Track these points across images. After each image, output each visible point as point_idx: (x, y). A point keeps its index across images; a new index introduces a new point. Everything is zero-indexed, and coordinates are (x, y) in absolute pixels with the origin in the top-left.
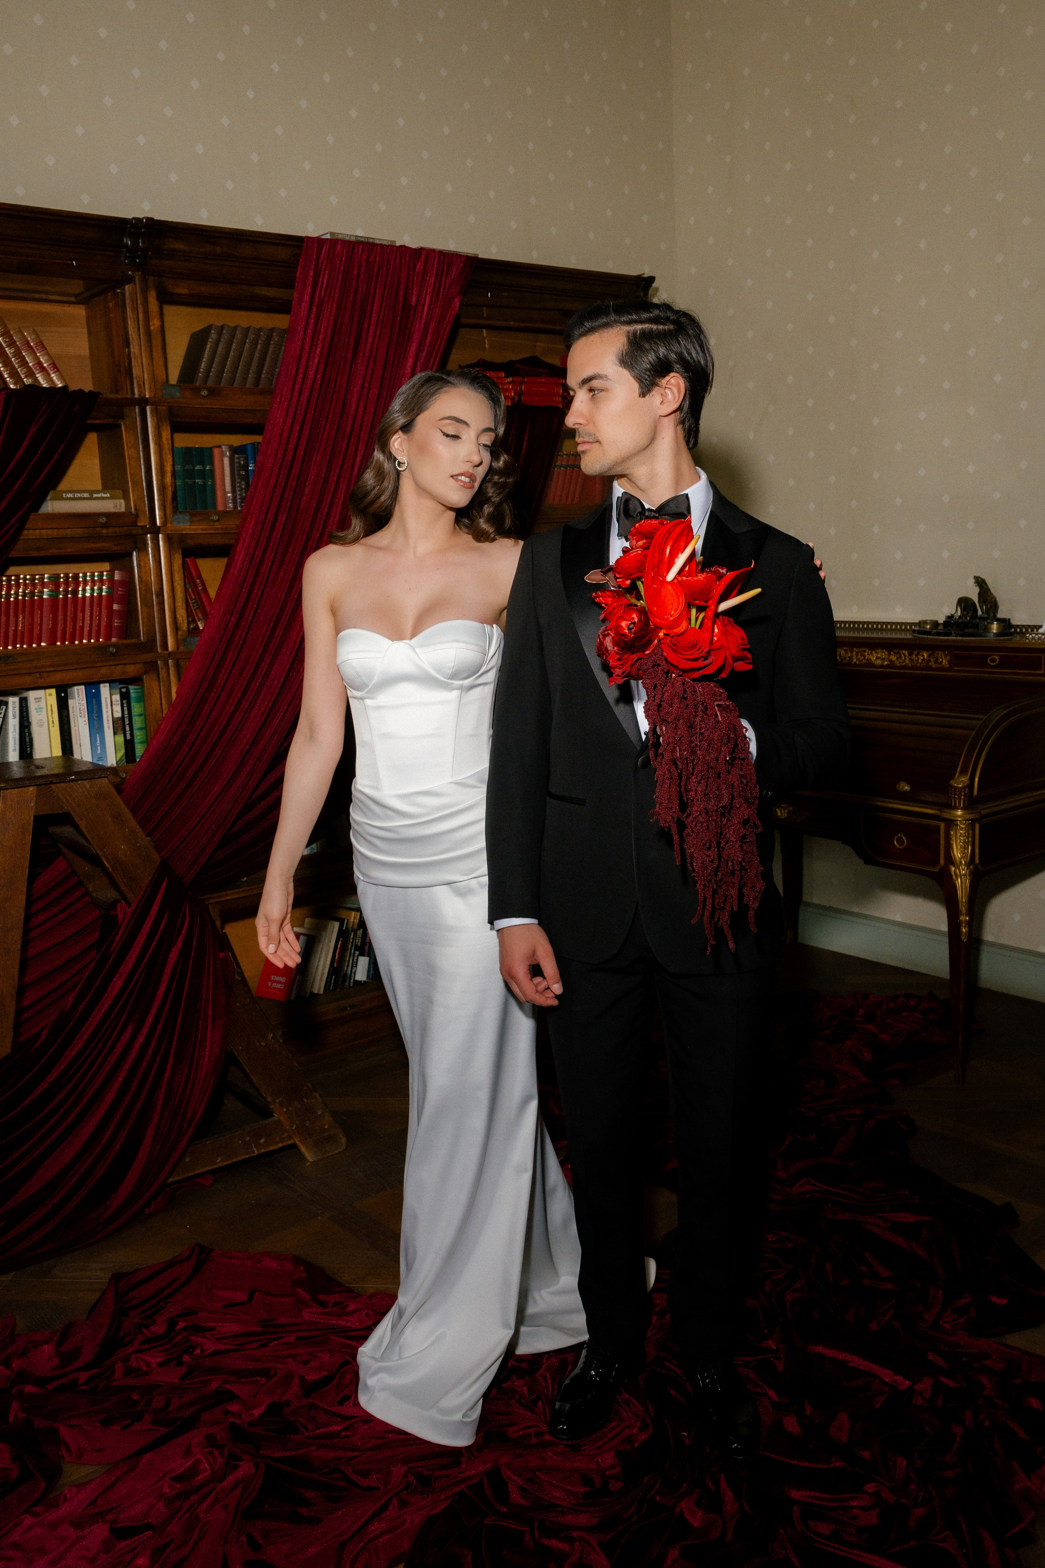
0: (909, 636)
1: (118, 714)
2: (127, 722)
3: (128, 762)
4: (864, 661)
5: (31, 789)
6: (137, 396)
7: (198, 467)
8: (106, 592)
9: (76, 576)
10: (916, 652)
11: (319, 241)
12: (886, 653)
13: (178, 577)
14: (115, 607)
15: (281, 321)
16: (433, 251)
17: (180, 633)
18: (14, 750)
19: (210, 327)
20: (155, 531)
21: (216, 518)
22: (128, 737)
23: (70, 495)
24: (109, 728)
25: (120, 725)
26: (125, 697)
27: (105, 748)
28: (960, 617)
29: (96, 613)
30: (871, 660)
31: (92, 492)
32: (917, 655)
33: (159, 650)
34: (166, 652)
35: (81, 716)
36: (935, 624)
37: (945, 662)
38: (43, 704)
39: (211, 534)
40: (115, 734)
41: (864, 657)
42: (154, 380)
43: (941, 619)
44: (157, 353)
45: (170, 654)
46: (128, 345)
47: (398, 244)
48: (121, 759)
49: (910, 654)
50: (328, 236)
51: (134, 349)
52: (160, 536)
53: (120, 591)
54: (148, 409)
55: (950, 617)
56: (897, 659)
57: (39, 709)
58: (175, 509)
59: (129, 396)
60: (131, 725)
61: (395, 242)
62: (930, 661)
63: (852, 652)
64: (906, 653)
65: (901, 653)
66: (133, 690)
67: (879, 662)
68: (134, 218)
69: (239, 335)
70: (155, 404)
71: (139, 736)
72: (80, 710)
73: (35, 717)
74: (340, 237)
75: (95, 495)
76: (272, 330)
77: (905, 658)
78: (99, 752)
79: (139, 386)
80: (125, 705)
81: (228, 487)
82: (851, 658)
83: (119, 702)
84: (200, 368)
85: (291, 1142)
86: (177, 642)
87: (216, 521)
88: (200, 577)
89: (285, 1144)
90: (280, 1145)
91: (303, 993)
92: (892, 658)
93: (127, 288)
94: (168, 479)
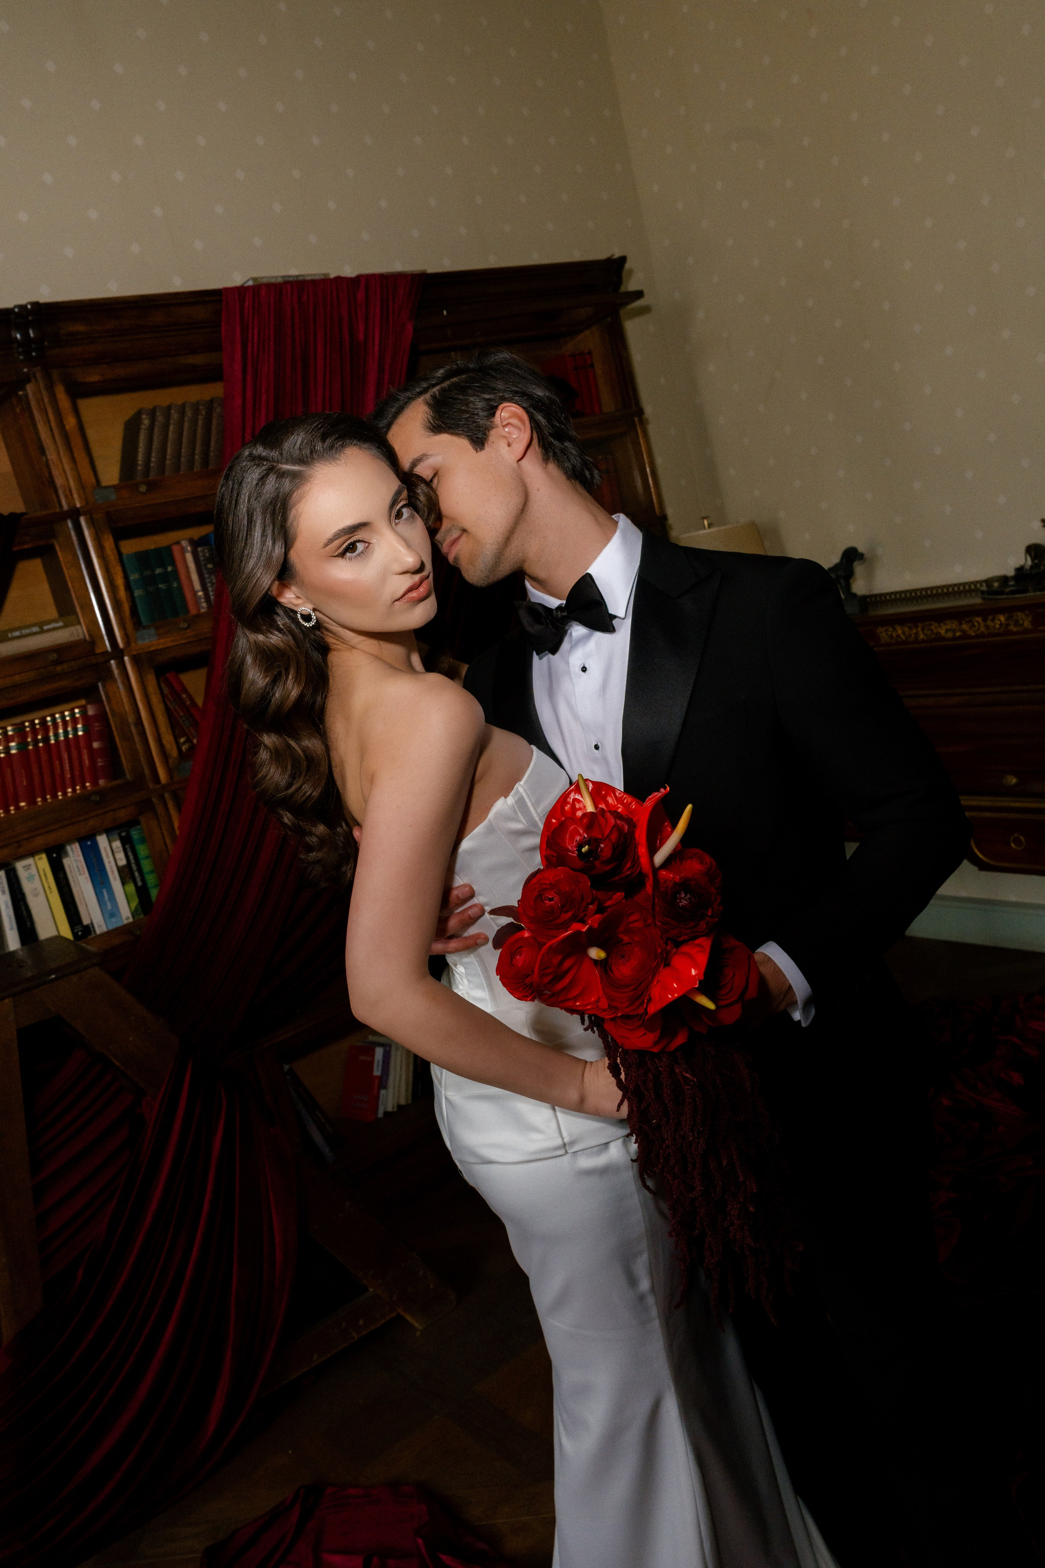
0: (977, 600)
1: (123, 862)
2: (134, 867)
3: (145, 912)
4: (933, 636)
5: (7, 1000)
6: (65, 507)
7: (158, 571)
8: (83, 731)
9: (43, 722)
10: (990, 618)
11: (241, 291)
12: (957, 623)
13: (155, 700)
14: (96, 745)
15: (215, 390)
16: (373, 276)
17: (171, 761)
18: (11, 929)
19: (139, 413)
20: (118, 654)
21: (185, 625)
22: (140, 884)
23: (17, 634)
24: (115, 879)
25: (126, 873)
26: (127, 842)
27: (116, 903)
28: (1031, 567)
29: (75, 754)
30: (940, 633)
31: (41, 624)
32: (993, 620)
33: (151, 786)
34: (159, 786)
35: (80, 874)
36: (1004, 579)
37: (1027, 624)
38: (33, 871)
39: (183, 644)
40: (124, 883)
41: (932, 630)
42: (82, 486)
43: (1011, 573)
44: (80, 455)
45: (164, 787)
46: (42, 451)
47: (332, 276)
48: (136, 909)
49: (985, 620)
50: (251, 283)
51: (52, 456)
52: (126, 658)
53: (97, 726)
54: (82, 520)
55: (1020, 570)
56: (970, 628)
57: (30, 878)
58: (138, 624)
59: (58, 510)
60: (140, 869)
61: (328, 274)
62: (1008, 625)
63: (916, 627)
64: (980, 619)
65: (974, 620)
66: (135, 834)
67: (950, 635)
68: (16, 306)
69: (175, 415)
70: (89, 512)
71: (151, 880)
72: (78, 867)
73: (28, 887)
74: (265, 281)
75: (46, 628)
76: (212, 401)
77: (979, 626)
78: (109, 907)
79: (66, 496)
80: (129, 850)
81: (197, 585)
82: (917, 634)
83: (121, 849)
84: (137, 460)
85: (394, 1314)
86: (170, 772)
87: (187, 629)
88: (185, 691)
89: (388, 1318)
90: (383, 1321)
91: (390, 1109)
92: (965, 627)
93: (30, 388)
94: (122, 594)
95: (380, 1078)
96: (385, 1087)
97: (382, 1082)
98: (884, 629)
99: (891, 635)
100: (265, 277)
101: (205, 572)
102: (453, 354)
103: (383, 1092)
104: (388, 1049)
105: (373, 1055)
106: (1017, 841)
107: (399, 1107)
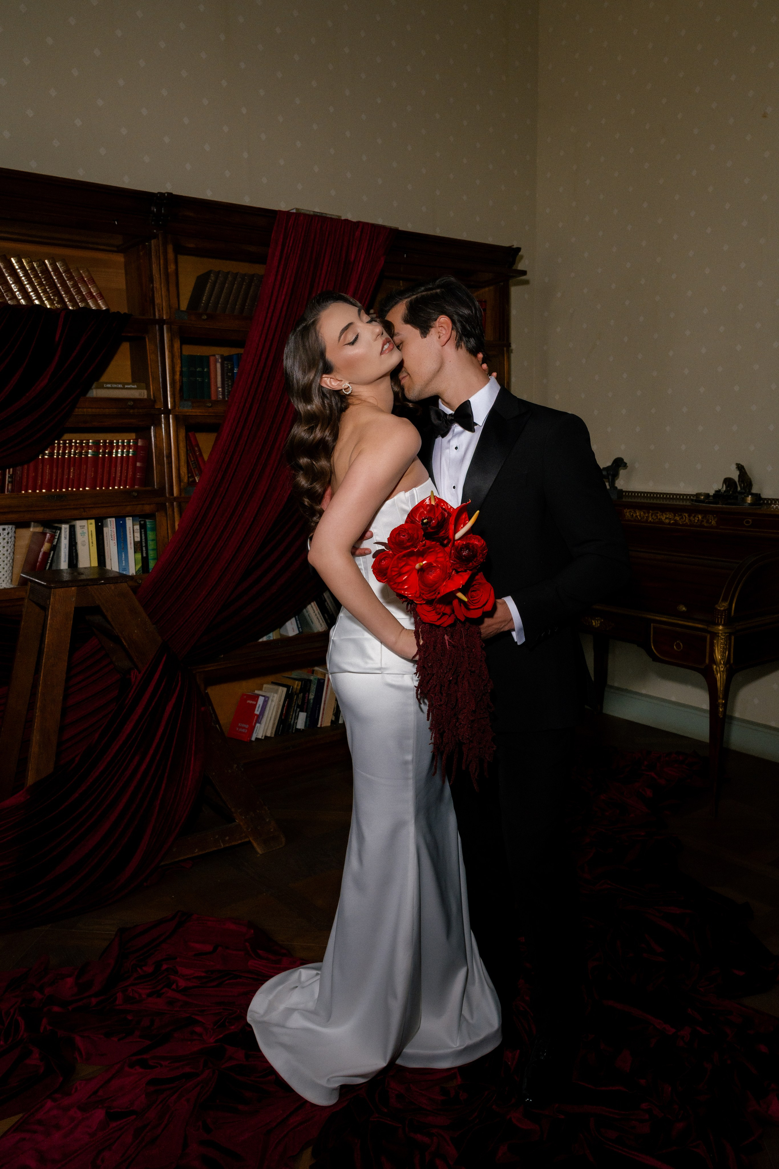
0: (688, 503)
1: (138, 539)
2: (144, 545)
3: (143, 572)
4: (657, 520)
5: (73, 588)
6: (157, 317)
7: (199, 369)
8: (132, 454)
9: (111, 442)
10: (693, 515)
11: (288, 214)
12: (673, 515)
13: (182, 445)
14: (138, 464)
15: (259, 269)
16: (367, 224)
17: (182, 484)
18: (65, 561)
19: (210, 272)
20: (167, 412)
21: (209, 405)
22: (144, 555)
23: (109, 386)
24: (131, 548)
25: (138, 547)
26: (143, 527)
27: (128, 563)
28: (725, 491)
29: (125, 468)
30: (662, 519)
31: (124, 384)
32: (694, 517)
33: (167, 495)
34: (172, 497)
35: (112, 540)
36: (707, 495)
37: (714, 523)
38: (85, 530)
39: (207, 415)
40: (135, 552)
41: (657, 517)
42: (170, 307)
43: (712, 493)
44: (173, 289)
45: (175, 499)
46: (151, 280)
47: (343, 218)
48: (139, 570)
49: (689, 516)
50: (294, 211)
51: (156, 285)
52: (171, 416)
53: (141, 453)
54: (165, 327)
55: (718, 492)
56: (680, 519)
57: (83, 534)
58: (182, 398)
59: (152, 317)
60: (146, 546)
61: (341, 217)
62: (703, 521)
63: (648, 513)
64: (687, 515)
65: (683, 515)
66: (149, 523)
67: (667, 521)
68: (159, 193)
69: (230, 278)
70: (170, 324)
71: (152, 554)
72: (111, 535)
73: (80, 539)
74: (303, 211)
75: (126, 386)
76: (254, 275)
77: (686, 519)
78: (124, 565)
79: (159, 311)
80: (143, 533)
81: (219, 384)
82: (648, 517)
83: (139, 531)
84: (202, 300)
85: (247, 840)
86: (180, 490)
87: (210, 407)
88: (198, 446)
89: (243, 841)
90: (240, 842)
91: (260, 737)
92: (677, 518)
93: (153, 242)
94: (177, 377)
95: (258, 716)
96: (260, 723)
97: (259, 719)
98: (629, 510)
99: (633, 515)
100: (303, 209)
101: (225, 377)
102: (401, 281)
103: (258, 725)
104: (267, 699)
105: (257, 701)
106: (678, 646)
107: (266, 737)
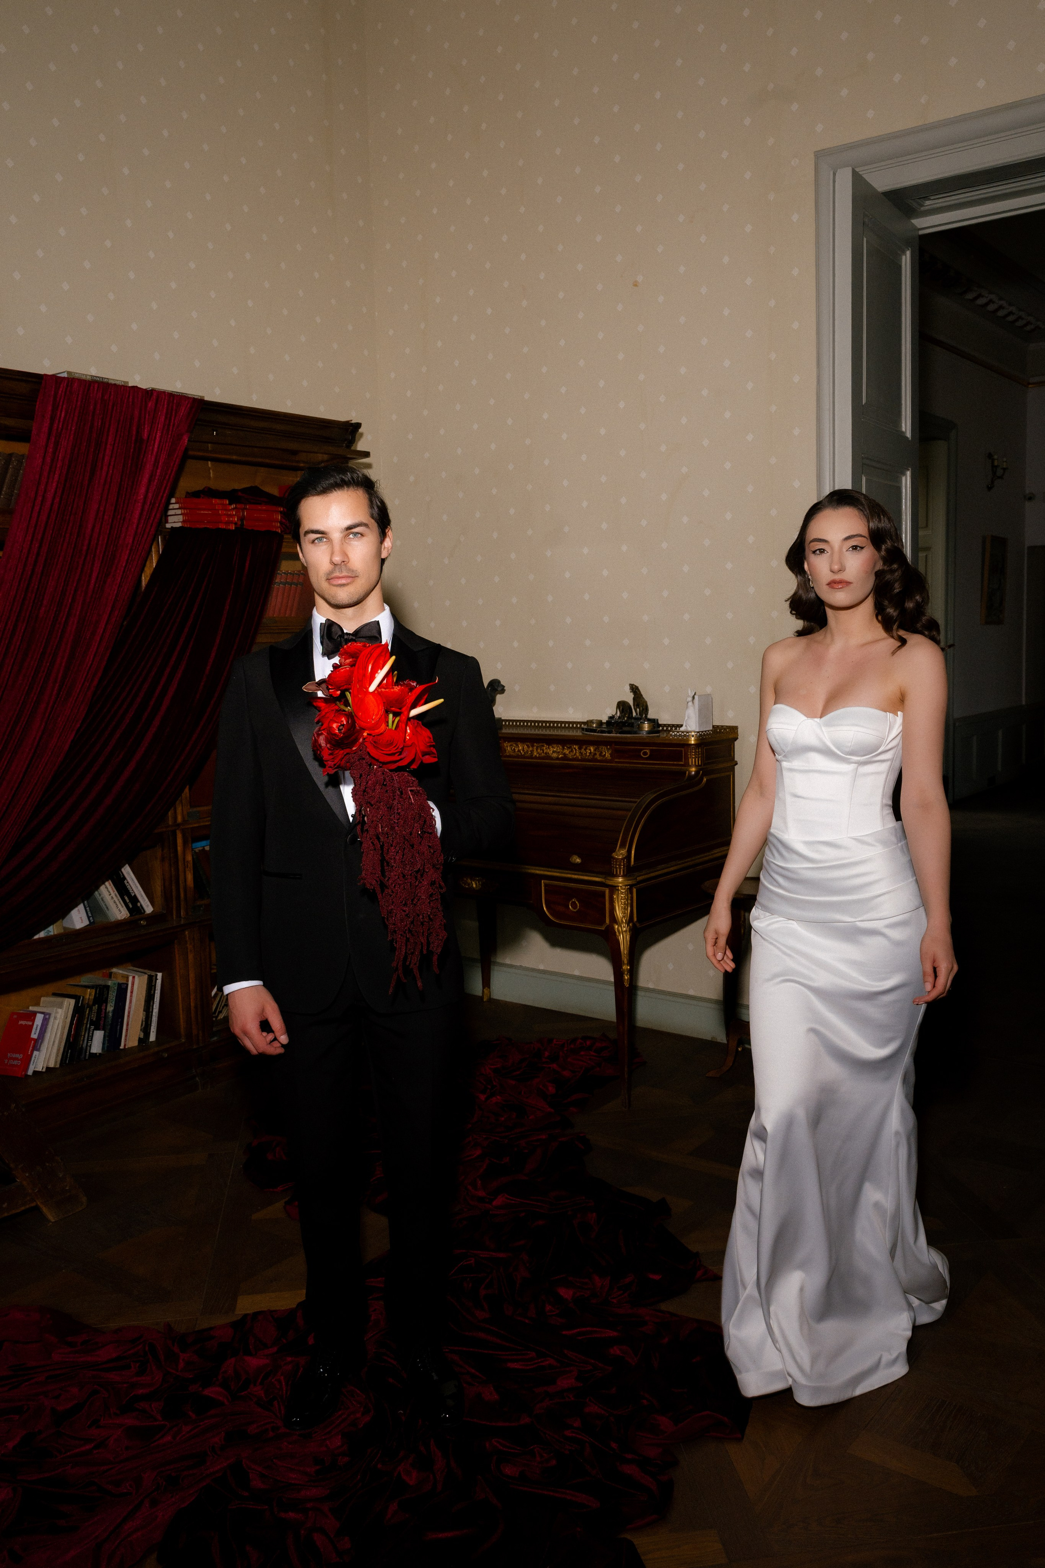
0: (579, 733)
4: (543, 755)
10: (584, 747)
11: (56, 378)
12: (561, 747)
15: (21, 448)
16: (163, 392)
28: (619, 718)
30: (549, 753)
32: (585, 749)
36: (600, 723)
37: (608, 755)
41: (543, 751)
43: (605, 719)
47: (130, 385)
49: (580, 748)
50: (65, 375)
55: (612, 718)
56: (570, 752)
61: (128, 382)
62: (596, 754)
63: (533, 746)
64: (577, 748)
65: (573, 748)
67: (555, 755)
74: (77, 376)
76: (11, 455)
77: (576, 752)
85: (33, 1205)
89: (28, 1206)
90: (23, 1208)
91: (39, 1069)
92: (567, 751)
95: (36, 1041)
96: (38, 1050)
97: (37, 1044)
98: (510, 744)
99: (514, 749)
100: (77, 373)
102: (209, 462)
103: (35, 1053)
104: (47, 1017)
105: (33, 1021)
106: (574, 905)
107: (48, 1068)
